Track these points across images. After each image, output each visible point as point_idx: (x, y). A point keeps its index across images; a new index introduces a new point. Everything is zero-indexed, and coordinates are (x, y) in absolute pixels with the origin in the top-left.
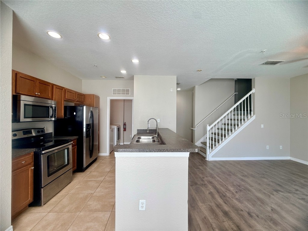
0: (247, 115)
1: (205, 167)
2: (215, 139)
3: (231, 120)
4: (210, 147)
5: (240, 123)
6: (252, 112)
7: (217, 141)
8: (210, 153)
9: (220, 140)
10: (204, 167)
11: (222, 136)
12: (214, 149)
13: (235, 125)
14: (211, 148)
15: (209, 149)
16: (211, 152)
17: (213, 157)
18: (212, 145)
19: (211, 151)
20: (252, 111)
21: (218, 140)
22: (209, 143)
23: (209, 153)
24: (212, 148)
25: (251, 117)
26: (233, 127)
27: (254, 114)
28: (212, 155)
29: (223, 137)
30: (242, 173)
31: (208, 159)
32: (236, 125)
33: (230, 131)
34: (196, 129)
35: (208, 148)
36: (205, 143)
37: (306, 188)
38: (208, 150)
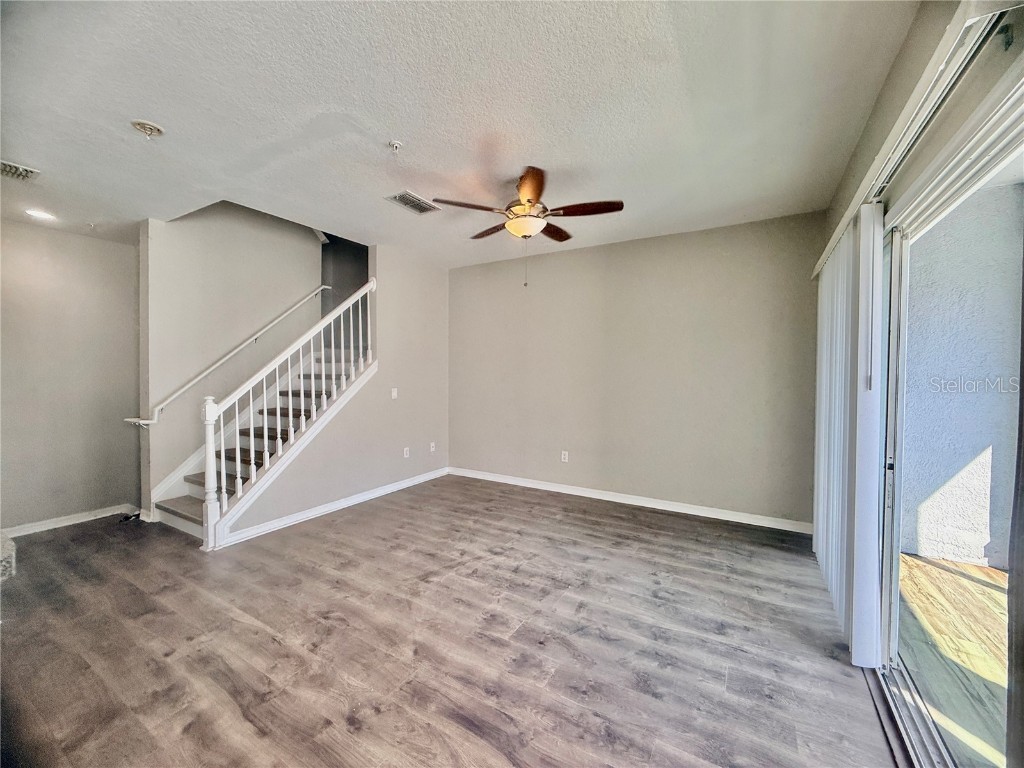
0: (356, 361)
1: (190, 586)
2: (245, 452)
3: (296, 394)
4: (224, 490)
5: (334, 387)
6: (370, 352)
7: (253, 462)
8: (222, 515)
9: (266, 455)
10: (185, 591)
11: (273, 438)
12: (239, 493)
13: (319, 395)
14: (225, 496)
15: (219, 499)
16: (227, 512)
17: (234, 528)
18: (231, 478)
19: (225, 508)
20: (369, 347)
21: (259, 455)
22: (219, 474)
23: (219, 518)
24: (231, 492)
25: (367, 366)
26: (314, 402)
27: (374, 358)
28: (230, 524)
29: (279, 441)
30: (339, 555)
31: (211, 544)
32: (324, 392)
33: (303, 418)
34: (155, 421)
35: (212, 496)
36: (198, 480)
37: (477, 538)
38: (212, 507)
